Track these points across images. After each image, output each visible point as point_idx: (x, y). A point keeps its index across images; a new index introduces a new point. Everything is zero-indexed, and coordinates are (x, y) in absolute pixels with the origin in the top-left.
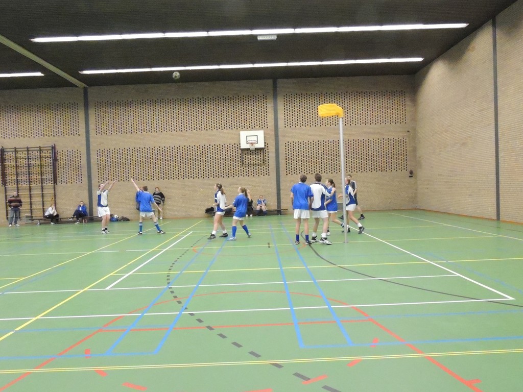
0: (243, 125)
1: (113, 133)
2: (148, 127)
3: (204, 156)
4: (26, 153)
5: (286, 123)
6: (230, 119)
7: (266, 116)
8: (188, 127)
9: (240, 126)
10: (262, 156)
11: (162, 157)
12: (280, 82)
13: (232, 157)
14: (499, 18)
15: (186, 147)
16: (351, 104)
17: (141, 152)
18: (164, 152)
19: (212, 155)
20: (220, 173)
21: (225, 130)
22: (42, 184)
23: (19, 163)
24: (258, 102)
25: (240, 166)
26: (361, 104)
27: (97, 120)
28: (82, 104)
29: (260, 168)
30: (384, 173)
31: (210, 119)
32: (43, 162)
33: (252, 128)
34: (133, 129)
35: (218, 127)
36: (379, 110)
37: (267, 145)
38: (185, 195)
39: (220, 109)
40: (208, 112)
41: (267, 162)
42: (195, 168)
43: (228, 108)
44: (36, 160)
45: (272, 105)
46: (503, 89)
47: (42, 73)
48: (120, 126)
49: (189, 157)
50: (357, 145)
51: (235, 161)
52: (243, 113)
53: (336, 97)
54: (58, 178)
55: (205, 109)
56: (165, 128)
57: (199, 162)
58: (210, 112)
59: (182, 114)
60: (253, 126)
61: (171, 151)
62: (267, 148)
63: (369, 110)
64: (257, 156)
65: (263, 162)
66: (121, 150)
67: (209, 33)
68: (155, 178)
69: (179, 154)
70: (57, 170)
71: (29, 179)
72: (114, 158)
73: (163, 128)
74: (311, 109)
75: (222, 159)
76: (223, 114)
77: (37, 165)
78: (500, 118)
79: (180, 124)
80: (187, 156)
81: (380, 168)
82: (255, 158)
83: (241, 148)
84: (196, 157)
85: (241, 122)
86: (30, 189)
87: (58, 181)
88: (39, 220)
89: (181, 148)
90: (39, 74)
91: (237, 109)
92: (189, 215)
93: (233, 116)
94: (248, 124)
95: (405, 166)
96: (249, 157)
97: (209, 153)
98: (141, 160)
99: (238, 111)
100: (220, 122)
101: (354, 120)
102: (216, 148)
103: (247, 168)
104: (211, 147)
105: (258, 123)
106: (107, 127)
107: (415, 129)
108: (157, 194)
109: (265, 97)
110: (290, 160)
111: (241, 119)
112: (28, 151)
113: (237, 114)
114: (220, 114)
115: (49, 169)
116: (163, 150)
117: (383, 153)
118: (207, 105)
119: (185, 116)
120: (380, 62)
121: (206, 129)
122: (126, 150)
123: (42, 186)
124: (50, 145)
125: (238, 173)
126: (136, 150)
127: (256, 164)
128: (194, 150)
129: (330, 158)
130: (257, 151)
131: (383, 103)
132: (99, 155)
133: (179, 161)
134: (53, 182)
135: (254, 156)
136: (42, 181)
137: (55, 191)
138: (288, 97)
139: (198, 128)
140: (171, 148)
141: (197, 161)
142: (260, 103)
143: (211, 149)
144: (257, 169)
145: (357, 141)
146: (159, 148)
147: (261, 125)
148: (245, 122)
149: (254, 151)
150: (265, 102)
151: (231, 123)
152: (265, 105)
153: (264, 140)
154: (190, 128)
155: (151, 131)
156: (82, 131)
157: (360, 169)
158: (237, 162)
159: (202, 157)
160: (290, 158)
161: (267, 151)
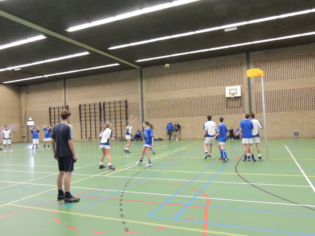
0: (227, 83)
1: (154, 92)
2: (172, 88)
3: (204, 103)
4: (114, 104)
5: (256, 80)
6: (219, 80)
7: (242, 76)
8: (194, 86)
9: (226, 83)
10: (240, 102)
11: (180, 104)
12: (251, 54)
13: (221, 103)
15: (193, 98)
16: (304, 63)
17: (169, 102)
18: (181, 101)
19: (208, 102)
20: (213, 113)
21: (216, 87)
22: (121, 120)
23: (111, 110)
24: (237, 68)
27: (147, 86)
28: (139, 78)
29: (239, 109)
31: (207, 81)
32: (121, 109)
33: (233, 85)
34: (164, 89)
35: (212, 85)
37: (243, 95)
38: (193, 126)
39: (213, 74)
40: (206, 76)
41: (243, 105)
42: (198, 110)
43: (218, 73)
44: (118, 108)
45: (246, 69)
47: (118, 64)
48: (158, 88)
49: (195, 103)
51: (222, 105)
52: (227, 75)
54: (128, 117)
55: (204, 75)
56: (182, 87)
57: (201, 107)
59: (191, 79)
60: (234, 83)
61: (185, 100)
62: (243, 96)
64: (237, 102)
65: (241, 106)
66: (158, 101)
67: (195, 32)
68: (176, 116)
69: (189, 102)
70: (128, 113)
71: (115, 118)
72: (155, 106)
73: (180, 88)
75: (214, 104)
76: (215, 77)
77: (119, 110)
79: (190, 85)
80: (194, 103)
82: (235, 103)
83: (226, 97)
84: (199, 104)
85: (226, 81)
86: (116, 123)
88: (119, 138)
89: (190, 98)
92: (195, 137)
93: (221, 78)
94: (231, 82)
96: (231, 102)
97: (207, 101)
98: (169, 106)
99: (224, 74)
100: (213, 82)
101: (306, 75)
102: (211, 97)
103: (230, 109)
104: (208, 97)
105: (237, 81)
106: (152, 89)
108: (176, 126)
109: (241, 64)
110: (259, 104)
112: (115, 103)
113: (224, 77)
114: (213, 77)
115: (124, 112)
116: (181, 100)
118: (205, 73)
119: (193, 80)
121: (205, 87)
122: (161, 101)
123: (121, 121)
124: (125, 100)
125: (224, 112)
126: (166, 100)
127: (236, 107)
128: (198, 99)
130: (236, 99)
132: (147, 104)
133: (190, 106)
134: (126, 119)
135: (235, 102)
136: (121, 118)
138: (257, 63)
139: (200, 86)
140: (185, 99)
141: (200, 106)
142: (238, 69)
143: (208, 99)
144: (237, 110)
145: (309, 89)
146: (178, 99)
147: (239, 82)
148: (229, 81)
149: (235, 99)
150: (241, 67)
151: (220, 82)
152: (242, 70)
153: (241, 92)
154: (196, 87)
155: (174, 90)
156: (140, 92)
157: (311, 108)
158: (224, 106)
159: (202, 103)
160: (259, 102)
161: (243, 98)
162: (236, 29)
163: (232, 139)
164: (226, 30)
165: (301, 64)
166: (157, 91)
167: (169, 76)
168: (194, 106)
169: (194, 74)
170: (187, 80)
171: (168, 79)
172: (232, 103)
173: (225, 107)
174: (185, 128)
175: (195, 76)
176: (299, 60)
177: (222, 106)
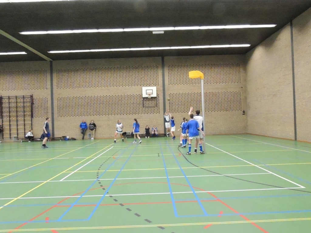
0: (144, 83)
1: (67, 87)
2: (88, 84)
3: (121, 101)
4: (15, 99)
5: (170, 82)
6: (136, 80)
7: (157, 78)
8: (111, 84)
9: (143, 84)
10: (155, 102)
11: (96, 102)
12: (166, 58)
13: (137, 102)
14: (294, 22)
15: (110, 97)
16: (208, 71)
17: (83, 99)
19: (125, 101)
20: (130, 112)
21: (133, 87)
23: (11, 105)
25: (142, 108)
26: (214, 71)
27: (58, 80)
28: (49, 71)
29: (154, 109)
30: (228, 112)
31: (124, 80)
32: (25, 105)
33: (150, 85)
34: (79, 86)
35: (129, 84)
36: (224, 75)
37: (158, 95)
38: (109, 125)
39: (130, 74)
41: (158, 105)
42: (115, 108)
43: (135, 74)
44: (21, 103)
45: (161, 71)
46: (297, 63)
48: (71, 83)
49: (112, 102)
50: (212, 95)
52: (144, 76)
53: (199, 67)
54: (34, 114)
55: (121, 74)
56: (98, 85)
58: (124, 76)
59: (108, 77)
60: (150, 84)
62: (158, 97)
63: (219, 75)
64: (152, 102)
65: (156, 106)
66: (71, 98)
67: (124, 29)
68: (91, 115)
69: (106, 101)
70: (34, 110)
71: (17, 115)
72: (67, 103)
73: (96, 85)
74: (184, 74)
75: (131, 103)
76: (132, 77)
77: (21, 106)
78: (296, 80)
79: (107, 83)
81: (225, 109)
83: (143, 97)
84: (116, 102)
85: (143, 82)
86: (17, 121)
87: (34, 116)
88: (22, 139)
89: (107, 97)
90: (24, 53)
91: (141, 74)
92: (112, 136)
93: (138, 78)
94: (147, 83)
95: (240, 108)
98: (84, 104)
100: (131, 81)
101: (210, 81)
102: (128, 97)
103: (146, 109)
104: (125, 96)
106: (64, 85)
107: (246, 87)
108: (91, 124)
109: (157, 67)
111: (143, 80)
112: (16, 98)
113: (141, 77)
114: (130, 77)
115: (29, 109)
116: (97, 98)
117: (227, 100)
118: (123, 72)
119: (110, 78)
120: (225, 47)
121: (122, 85)
122: (74, 98)
123: (24, 119)
124: (30, 95)
125: (141, 111)
126: (80, 98)
127: (152, 106)
128: (115, 98)
129: (196, 103)
130: (152, 99)
131: (227, 71)
132: (58, 101)
133: (106, 104)
134: (31, 117)
135: (151, 102)
136: (24, 116)
137: (32, 122)
138: (171, 67)
139: (117, 85)
140: (101, 97)
141: (117, 105)
142: (154, 71)
143: (125, 98)
144: (153, 109)
145: (212, 93)
146: (94, 97)
147: (154, 83)
148: (146, 81)
149: (150, 99)
150: (157, 70)
151: (137, 82)
152: (157, 72)
153: (157, 92)
154: (113, 85)
155: (89, 87)
156: (49, 86)
157: (214, 110)
158: (140, 105)
159: (119, 102)
160: (172, 103)
161: (158, 99)
162: (163, 32)
163: (149, 137)
164: (154, 33)
165: (206, 71)
166: (70, 87)
167: (84, 72)
168: (110, 104)
169: (111, 72)
170: (104, 78)
171: (83, 75)
172: (148, 103)
173: (142, 107)
174: (100, 127)
175: (112, 74)
176: (205, 68)
177: (139, 105)
